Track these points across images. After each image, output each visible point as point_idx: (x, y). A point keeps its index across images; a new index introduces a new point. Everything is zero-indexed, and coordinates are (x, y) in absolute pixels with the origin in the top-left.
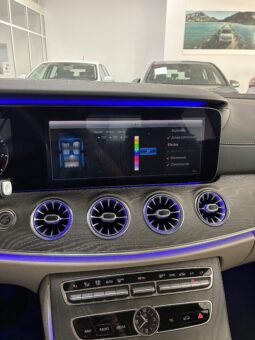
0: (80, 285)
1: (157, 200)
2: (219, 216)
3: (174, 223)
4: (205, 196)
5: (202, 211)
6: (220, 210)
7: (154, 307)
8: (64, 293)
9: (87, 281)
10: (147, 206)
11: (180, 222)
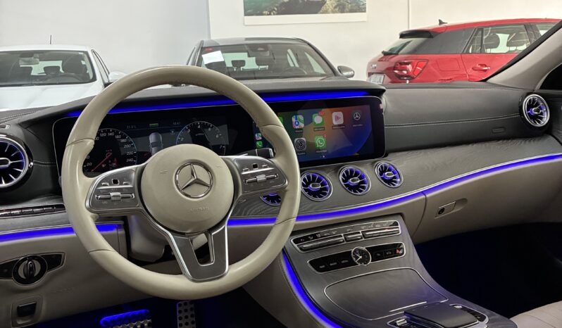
0: (306, 239)
1: (347, 172)
2: (395, 182)
3: (364, 188)
4: (382, 167)
5: (383, 178)
6: (395, 178)
7: (364, 248)
8: (296, 245)
9: (311, 236)
10: (341, 177)
11: (369, 186)
